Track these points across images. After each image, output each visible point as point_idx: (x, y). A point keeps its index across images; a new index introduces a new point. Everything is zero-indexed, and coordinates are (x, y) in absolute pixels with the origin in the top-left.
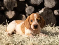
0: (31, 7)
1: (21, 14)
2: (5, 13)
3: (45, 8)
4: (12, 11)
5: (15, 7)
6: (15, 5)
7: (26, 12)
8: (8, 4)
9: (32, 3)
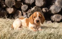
0: (25, 5)
1: (18, 10)
2: (6, 9)
3: (35, 6)
4: (11, 8)
5: (14, 5)
6: (13, 4)
7: (22, 9)
8: (8, 3)
9: (26, 3)
